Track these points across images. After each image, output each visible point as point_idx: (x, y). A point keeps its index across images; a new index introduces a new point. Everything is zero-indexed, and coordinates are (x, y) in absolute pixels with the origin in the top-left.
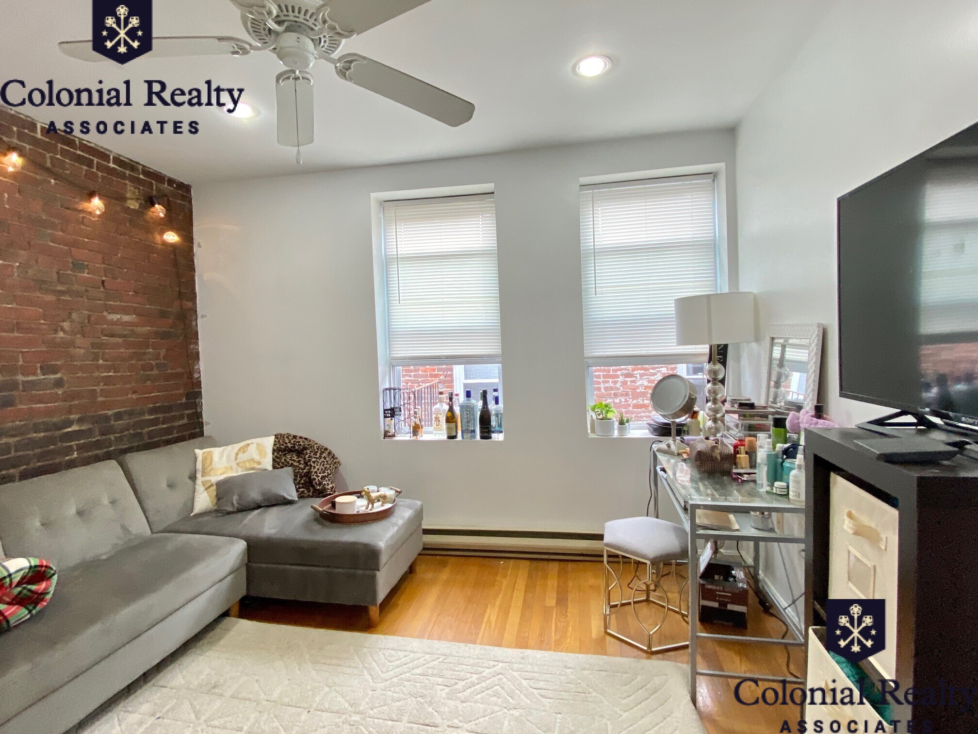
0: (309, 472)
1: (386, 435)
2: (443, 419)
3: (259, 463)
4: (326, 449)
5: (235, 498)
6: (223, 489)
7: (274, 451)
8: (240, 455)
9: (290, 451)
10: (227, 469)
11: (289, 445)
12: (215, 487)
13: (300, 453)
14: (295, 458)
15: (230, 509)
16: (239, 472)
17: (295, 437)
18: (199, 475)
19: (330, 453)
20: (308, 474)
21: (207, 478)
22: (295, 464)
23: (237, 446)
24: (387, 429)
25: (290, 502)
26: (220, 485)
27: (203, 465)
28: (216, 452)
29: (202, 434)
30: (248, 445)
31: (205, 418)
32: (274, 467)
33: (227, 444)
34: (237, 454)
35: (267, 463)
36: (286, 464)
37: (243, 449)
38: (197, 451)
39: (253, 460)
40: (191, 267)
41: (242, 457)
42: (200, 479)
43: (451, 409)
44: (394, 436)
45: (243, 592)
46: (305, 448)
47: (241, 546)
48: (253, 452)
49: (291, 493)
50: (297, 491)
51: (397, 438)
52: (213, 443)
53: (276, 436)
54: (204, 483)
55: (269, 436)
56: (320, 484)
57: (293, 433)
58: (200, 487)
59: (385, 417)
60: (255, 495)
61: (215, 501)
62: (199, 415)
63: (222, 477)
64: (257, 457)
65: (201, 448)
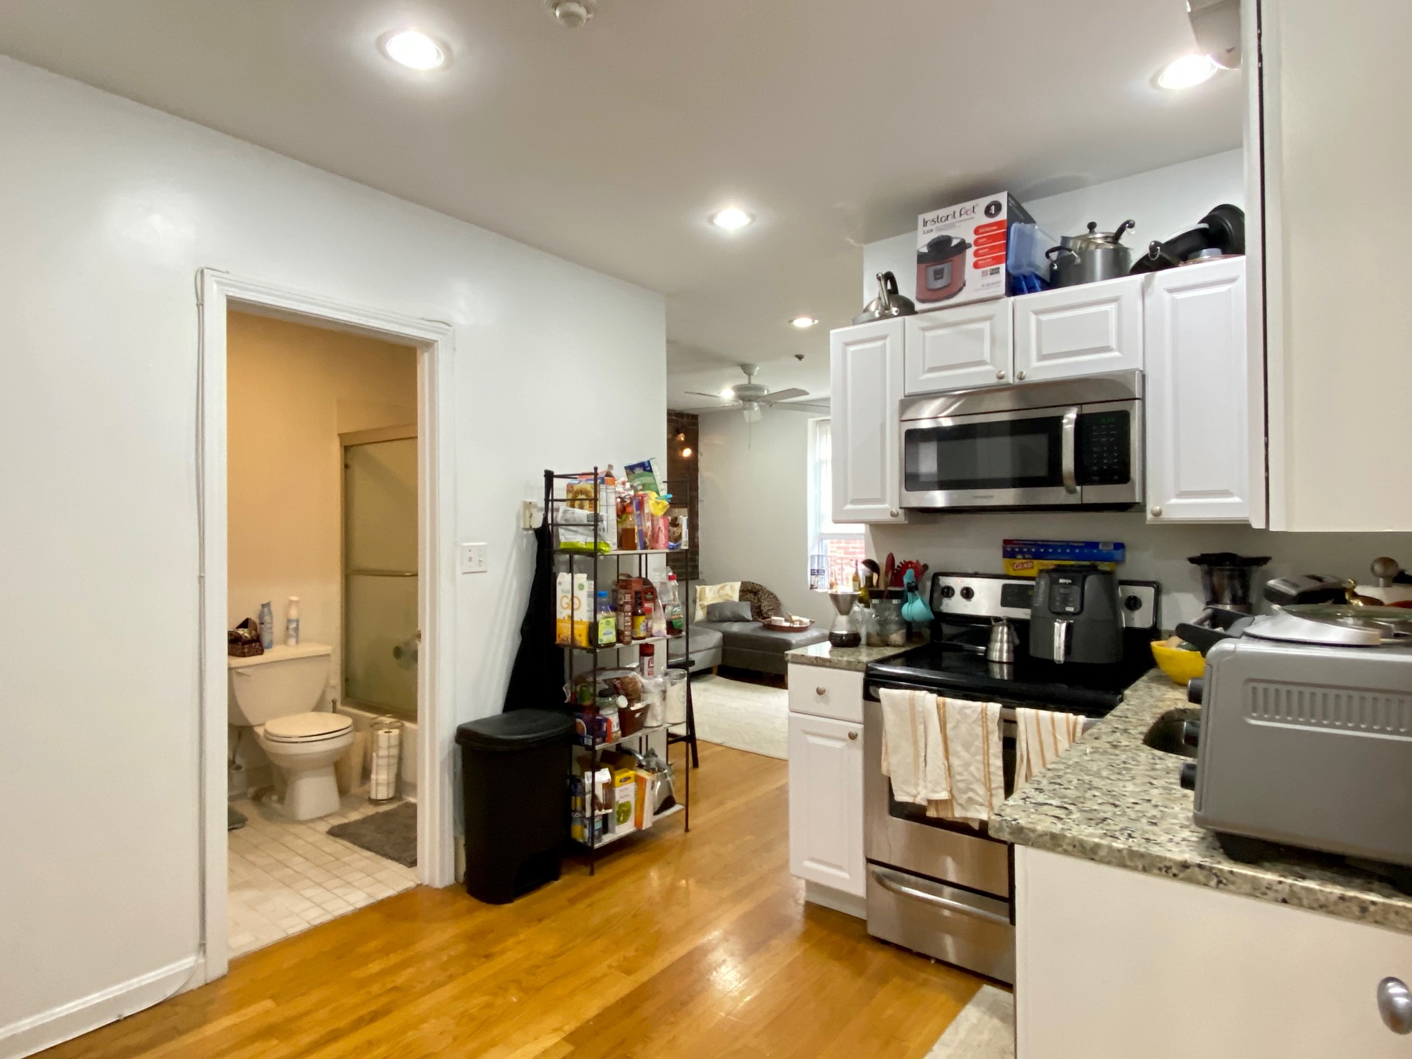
0: (760, 606)
1: (812, 587)
2: (851, 578)
3: (731, 597)
4: (772, 594)
5: (717, 614)
6: (711, 609)
7: (740, 591)
8: (721, 591)
9: (750, 592)
10: (715, 598)
11: (750, 588)
12: (706, 609)
13: (755, 593)
14: (753, 596)
15: (714, 619)
16: (720, 601)
17: (753, 583)
18: (698, 601)
19: (775, 597)
20: (759, 607)
21: (701, 603)
22: (753, 600)
23: (719, 586)
24: (812, 583)
25: (748, 621)
26: (708, 606)
27: (700, 594)
28: (707, 588)
29: (698, 578)
30: (725, 586)
31: (701, 568)
32: (740, 600)
33: (713, 584)
34: (719, 591)
35: (736, 597)
36: (747, 600)
37: (722, 588)
38: (697, 587)
39: (728, 595)
40: (696, 470)
41: (722, 592)
42: (698, 602)
43: (857, 573)
44: (817, 588)
45: (719, 662)
46: (759, 591)
47: (718, 635)
48: (728, 590)
49: (748, 615)
50: (752, 616)
51: (818, 590)
52: (704, 583)
53: (742, 583)
54: (700, 605)
55: (737, 581)
56: (766, 613)
57: (752, 581)
58: (698, 607)
59: (812, 575)
60: (728, 613)
61: (706, 616)
62: (696, 567)
63: (711, 603)
64: (730, 593)
65: (699, 585)
